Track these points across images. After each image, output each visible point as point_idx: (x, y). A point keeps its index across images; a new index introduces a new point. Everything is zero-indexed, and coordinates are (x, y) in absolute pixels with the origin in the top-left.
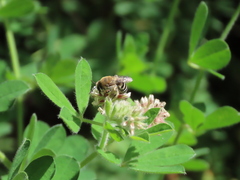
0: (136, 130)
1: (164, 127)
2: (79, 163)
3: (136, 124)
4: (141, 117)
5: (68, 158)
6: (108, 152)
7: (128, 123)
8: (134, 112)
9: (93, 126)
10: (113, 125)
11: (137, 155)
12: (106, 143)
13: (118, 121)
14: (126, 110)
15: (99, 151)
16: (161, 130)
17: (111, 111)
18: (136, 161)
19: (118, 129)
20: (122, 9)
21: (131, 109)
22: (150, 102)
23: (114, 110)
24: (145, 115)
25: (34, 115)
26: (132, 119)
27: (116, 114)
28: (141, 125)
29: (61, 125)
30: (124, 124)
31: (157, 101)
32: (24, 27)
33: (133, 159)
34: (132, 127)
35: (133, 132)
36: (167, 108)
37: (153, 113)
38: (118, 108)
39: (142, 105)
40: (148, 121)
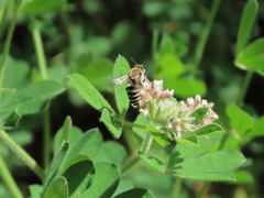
0: (182, 132)
1: (214, 128)
2: (119, 170)
3: (182, 126)
4: (187, 117)
5: (106, 164)
6: (150, 158)
7: (174, 125)
8: (180, 113)
9: (135, 129)
10: (158, 128)
11: (181, 160)
12: (148, 148)
13: (163, 123)
14: (171, 111)
15: (141, 156)
16: (210, 131)
17: (155, 112)
18: (180, 167)
19: (163, 132)
20: (151, 9)
21: (177, 110)
22: (197, 103)
23: (159, 111)
24: (192, 115)
25: (69, 118)
26: (179, 120)
27: (161, 115)
28: (188, 126)
29: (97, 129)
30: (170, 126)
31: (205, 102)
32: (47, 27)
33: (177, 165)
34: (179, 129)
35: (179, 135)
36: (214, 109)
37: (201, 113)
38: (162, 109)
39: (188, 106)
40: (196, 123)
